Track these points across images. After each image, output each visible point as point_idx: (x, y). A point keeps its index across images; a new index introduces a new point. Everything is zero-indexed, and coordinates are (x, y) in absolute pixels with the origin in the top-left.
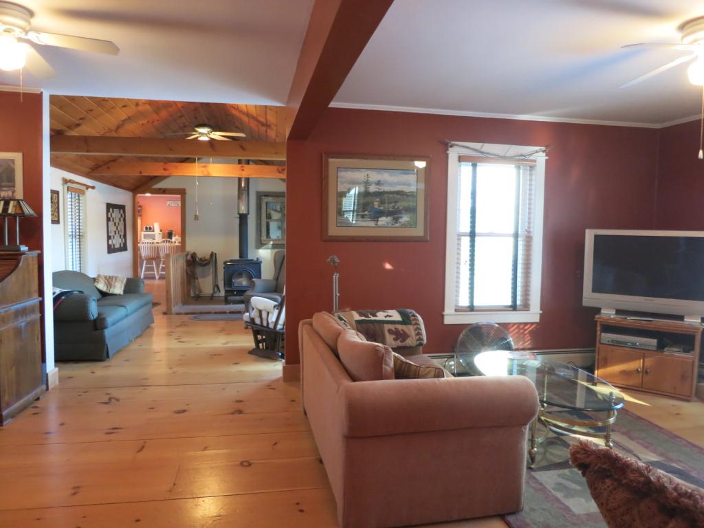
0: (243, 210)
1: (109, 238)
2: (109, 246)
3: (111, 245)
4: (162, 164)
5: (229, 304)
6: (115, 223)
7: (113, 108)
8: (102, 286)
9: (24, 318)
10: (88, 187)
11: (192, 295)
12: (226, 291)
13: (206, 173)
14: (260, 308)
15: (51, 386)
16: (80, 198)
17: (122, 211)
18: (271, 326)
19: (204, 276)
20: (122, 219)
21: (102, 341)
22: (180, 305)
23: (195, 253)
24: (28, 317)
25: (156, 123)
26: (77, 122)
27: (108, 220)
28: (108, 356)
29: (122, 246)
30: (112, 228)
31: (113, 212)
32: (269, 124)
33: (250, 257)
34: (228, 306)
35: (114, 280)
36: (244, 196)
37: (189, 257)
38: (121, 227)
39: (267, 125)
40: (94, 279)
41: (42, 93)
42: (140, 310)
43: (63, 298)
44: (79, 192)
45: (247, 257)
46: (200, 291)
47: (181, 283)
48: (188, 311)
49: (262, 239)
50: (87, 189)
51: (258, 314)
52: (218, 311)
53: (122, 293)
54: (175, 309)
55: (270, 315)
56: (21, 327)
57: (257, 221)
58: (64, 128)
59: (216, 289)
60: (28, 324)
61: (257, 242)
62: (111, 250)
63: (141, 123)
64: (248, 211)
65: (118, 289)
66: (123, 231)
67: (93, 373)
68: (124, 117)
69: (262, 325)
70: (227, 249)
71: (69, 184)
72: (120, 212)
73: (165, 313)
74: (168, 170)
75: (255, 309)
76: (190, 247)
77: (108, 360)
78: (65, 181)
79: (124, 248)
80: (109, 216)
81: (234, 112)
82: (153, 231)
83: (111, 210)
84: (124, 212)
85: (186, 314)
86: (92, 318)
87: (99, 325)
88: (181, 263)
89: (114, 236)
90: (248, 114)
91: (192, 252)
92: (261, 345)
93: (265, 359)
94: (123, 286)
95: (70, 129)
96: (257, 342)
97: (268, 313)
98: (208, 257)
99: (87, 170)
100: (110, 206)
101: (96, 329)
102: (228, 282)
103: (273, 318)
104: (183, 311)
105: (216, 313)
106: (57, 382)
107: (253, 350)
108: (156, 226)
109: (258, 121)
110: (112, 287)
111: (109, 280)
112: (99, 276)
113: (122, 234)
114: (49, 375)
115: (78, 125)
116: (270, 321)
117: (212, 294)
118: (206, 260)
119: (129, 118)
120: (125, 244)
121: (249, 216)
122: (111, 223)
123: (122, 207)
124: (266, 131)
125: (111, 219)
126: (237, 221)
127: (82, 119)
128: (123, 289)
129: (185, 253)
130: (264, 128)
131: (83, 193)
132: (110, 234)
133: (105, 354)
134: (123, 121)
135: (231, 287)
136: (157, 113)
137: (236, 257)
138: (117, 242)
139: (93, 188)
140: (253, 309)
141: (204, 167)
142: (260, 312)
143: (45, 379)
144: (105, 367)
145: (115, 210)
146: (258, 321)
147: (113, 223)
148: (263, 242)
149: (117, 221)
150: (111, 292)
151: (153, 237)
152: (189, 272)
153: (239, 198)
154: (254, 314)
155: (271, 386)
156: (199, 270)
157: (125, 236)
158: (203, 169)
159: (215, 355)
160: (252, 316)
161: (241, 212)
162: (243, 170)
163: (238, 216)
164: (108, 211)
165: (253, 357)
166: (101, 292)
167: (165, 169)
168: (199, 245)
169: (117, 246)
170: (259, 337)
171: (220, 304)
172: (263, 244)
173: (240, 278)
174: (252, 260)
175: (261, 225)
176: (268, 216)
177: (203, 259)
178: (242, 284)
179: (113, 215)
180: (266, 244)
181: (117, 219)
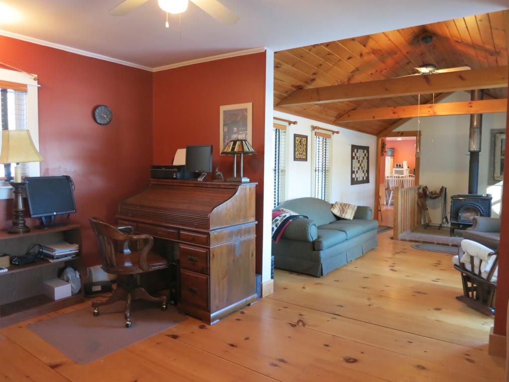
0: (474, 148)
1: (353, 172)
2: (352, 179)
3: (354, 178)
4: (392, 108)
5: (455, 236)
6: (359, 161)
7: (340, 60)
8: (336, 211)
9: (239, 237)
10: (333, 132)
11: (423, 223)
12: (452, 224)
13: (432, 113)
14: (472, 255)
15: (264, 295)
16: (327, 141)
17: (365, 151)
18: (484, 276)
19: (434, 208)
20: (365, 158)
21: (317, 260)
22: (409, 231)
23: (426, 187)
24: (243, 237)
25: (384, 71)
26: (312, 77)
27: (353, 158)
28: (322, 274)
29: (365, 178)
30: (356, 164)
31: (357, 152)
32: (497, 50)
33: (479, 193)
34: (453, 238)
35: (347, 207)
36: (476, 136)
37: (421, 191)
38: (365, 163)
39: (496, 53)
40: (332, 205)
41: (266, 51)
42: (363, 235)
43: (291, 220)
44: (326, 136)
45: (477, 193)
46: (430, 221)
47: (411, 213)
48: (413, 239)
49: (495, 175)
50: (333, 134)
51: (469, 260)
52: (441, 242)
53: (352, 218)
54: (400, 236)
55: (483, 263)
56: (235, 245)
57: (490, 159)
58: (301, 83)
59: (444, 220)
60: (242, 243)
61: (489, 179)
62: (354, 182)
63: (369, 73)
64: (480, 148)
65: (349, 215)
66: (366, 167)
67: (304, 288)
68: (352, 68)
69: (473, 272)
70: (457, 185)
71: (316, 130)
72: (364, 152)
73: (392, 238)
74: (397, 112)
75: (466, 253)
76: (423, 182)
77: (322, 277)
78: (314, 128)
79: (367, 181)
80: (354, 155)
81: (459, 47)
82: (402, 168)
83: (356, 150)
84: (368, 152)
85: (410, 241)
86: (311, 240)
87: (316, 246)
88: (412, 196)
89: (357, 171)
90: (473, 46)
91: (424, 186)
92: (470, 293)
93: (473, 311)
94: (354, 212)
95: (308, 84)
96: (466, 290)
97: (481, 261)
98: (438, 191)
99: (333, 119)
100: (354, 148)
101: (314, 249)
102: (455, 215)
103: (487, 267)
104: (408, 238)
105: (438, 244)
106: (272, 291)
107: (461, 296)
108: (405, 164)
109: (486, 50)
110: (345, 213)
111: (344, 207)
112: (336, 203)
113: (365, 169)
114: (263, 285)
115: (313, 80)
116: (482, 271)
117: (441, 225)
118: (435, 193)
119: (357, 69)
120: (368, 178)
121: (480, 153)
122: (355, 161)
123: (366, 149)
124: (497, 61)
125: (356, 157)
126: (468, 159)
127: (314, 74)
128: (353, 215)
129: (418, 187)
130: (494, 58)
131: (329, 137)
132: (353, 170)
133: (319, 272)
134: (352, 72)
135: (457, 220)
136: (383, 62)
137: (466, 192)
138: (360, 176)
139: (338, 132)
140: (464, 253)
141: (430, 107)
142: (472, 258)
143: (259, 289)
144: (316, 284)
145: (359, 150)
146: (468, 267)
147: (357, 161)
148: (496, 179)
149: (361, 159)
150: (343, 217)
151: (402, 172)
152: (420, 203)
153: (471, 136)
154: (465, 259)
155: (468, 356)
156: (429, 202)
157: (368, 171)
158: (429, 109)
159: (418, 292)
160: (462, 261)
161: (472, 150)
162: (471, 107)
163: (469, 153)
164: (353, 151)
165: (460, 304)
166: (335, 216)
167: (394, 113)
168: (431, 180)
169: (361, 179)
170: (469, 285)
171: (445, 235)
172: (496, 181)
173: (467, 212)
174: (482, 196)
175: (494, 162)
176: (503, 153)
177: (433, 193)
178: (469, 219)
179: (358, 155)
180: (500, 181)
181: (361, 157)
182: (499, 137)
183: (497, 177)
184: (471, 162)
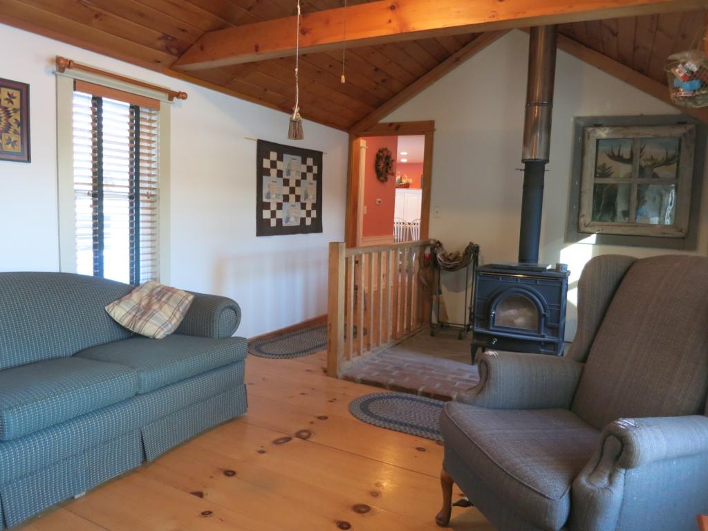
0: (534, 152)
1: (261, 206)
2: (262, 222)
3: (268, 221)
6: (286, 181)
8: (123, 312)
10: (172, 95)
12: (476, 334)
13: (396, 26)
17: (310, 161)
20: (309, 175)
23: (439, 243)
27: (262, 172)
29: (307, 222)
30: (274, 189)
31: (280, 159)
37: (428, 251)
38: (307, 187)
45: (536, 260)
49: (582, 220)
50: (171, 98)
54: (343, 366)
57: (573, 181)
61: (569, 228)
64: (547, 154)
66: (312, 196)
71: (73, 72)
72: (303, 161)
73: (325, 372)
76: (434, 231)
78: (62, 65)
79: (317, 227)
80: (267, 165)
83: (273, 155)
84: (318, 163)
98: (462, 254)
105: (427, 394)
118: (456, 258)
120: (318, 220)
121: (547, 166)
123: (313, 156)
125: (274, 172)
131: (154, 105)
132: (265, 200)
135: (487, 327)
137: (513, 259)
139: (182, 96)
141: (393, 8)
145: (287, 156)
148: (583, 229)
149: (293, 177)
152: (423, 280)
153: (527, 125)
156: (445, 278)
157: (318, 206)
158: (390, 15)
161: (529, 158)
163: (523, 166)
164: (261, 155)
167: (304, 32)
172: (584, 233)
173: (511, 308)
174: (544, 269)
175: (580, 192)
176: (599, 171)
177: (451, 258)
178: (512, 322)
179: (280, 165)
180: (589, 234)
181: (293, 173)
182: (591, 135)
183: (586, 226)
184: (526, 187)
